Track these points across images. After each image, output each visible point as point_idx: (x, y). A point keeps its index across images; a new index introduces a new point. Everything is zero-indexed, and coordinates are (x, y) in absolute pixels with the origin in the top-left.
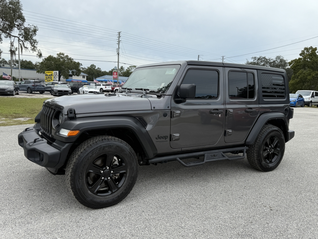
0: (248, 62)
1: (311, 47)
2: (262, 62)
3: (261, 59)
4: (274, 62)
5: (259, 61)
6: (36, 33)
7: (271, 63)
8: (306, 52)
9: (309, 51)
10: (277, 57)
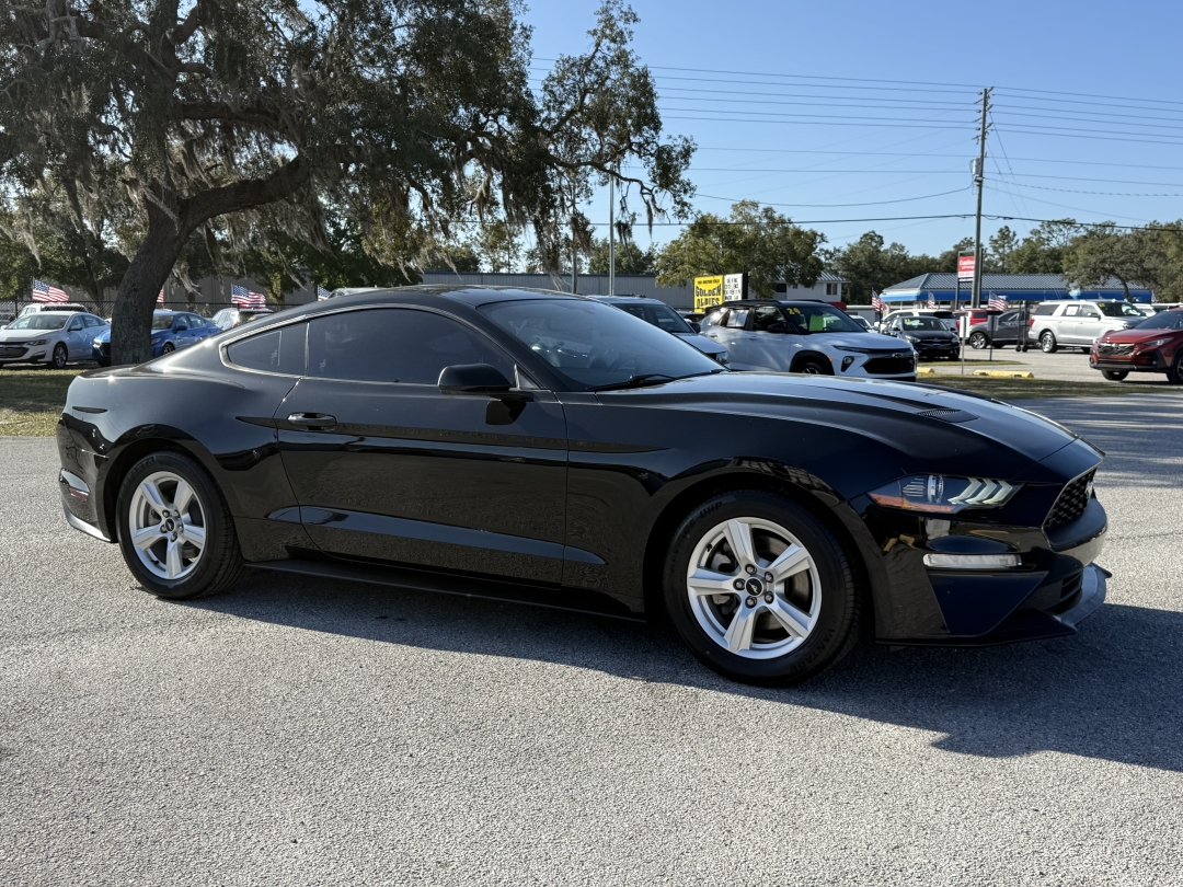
6: (690, 160)
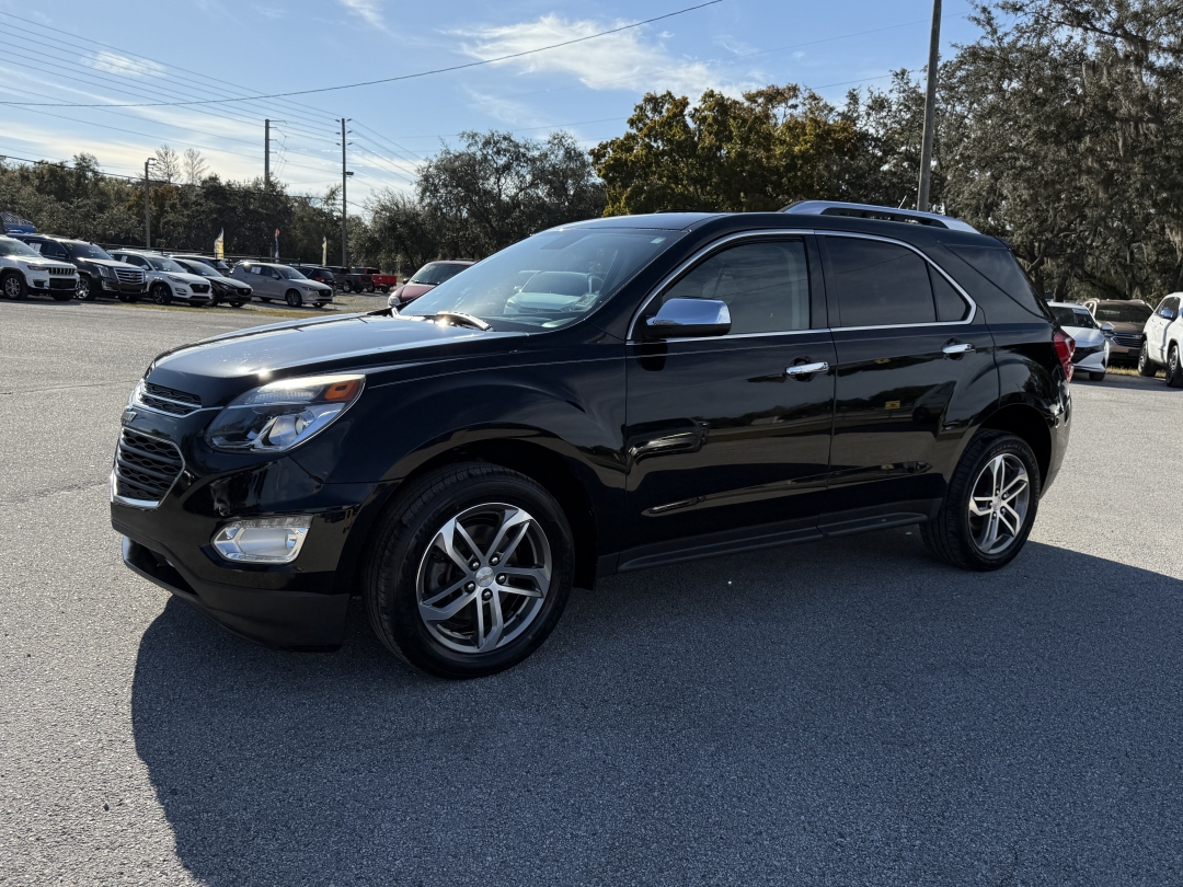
0: (449, 153)
1: (669, 94)
2: (498, 153)
3: (496, 143)
4: (546, 155)
5: (490, 152)
7: (533, 160)
8: (650, 114)
9: (662, 107)
10: (555, 139)
